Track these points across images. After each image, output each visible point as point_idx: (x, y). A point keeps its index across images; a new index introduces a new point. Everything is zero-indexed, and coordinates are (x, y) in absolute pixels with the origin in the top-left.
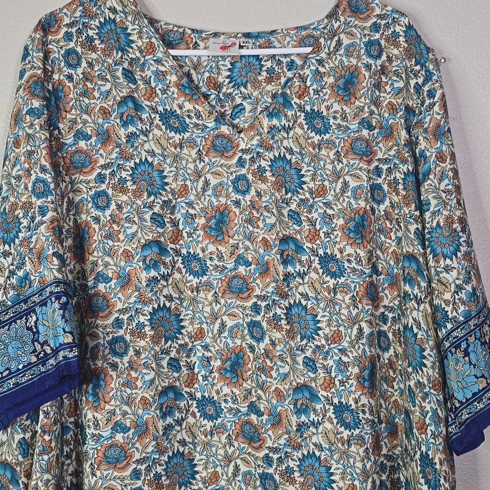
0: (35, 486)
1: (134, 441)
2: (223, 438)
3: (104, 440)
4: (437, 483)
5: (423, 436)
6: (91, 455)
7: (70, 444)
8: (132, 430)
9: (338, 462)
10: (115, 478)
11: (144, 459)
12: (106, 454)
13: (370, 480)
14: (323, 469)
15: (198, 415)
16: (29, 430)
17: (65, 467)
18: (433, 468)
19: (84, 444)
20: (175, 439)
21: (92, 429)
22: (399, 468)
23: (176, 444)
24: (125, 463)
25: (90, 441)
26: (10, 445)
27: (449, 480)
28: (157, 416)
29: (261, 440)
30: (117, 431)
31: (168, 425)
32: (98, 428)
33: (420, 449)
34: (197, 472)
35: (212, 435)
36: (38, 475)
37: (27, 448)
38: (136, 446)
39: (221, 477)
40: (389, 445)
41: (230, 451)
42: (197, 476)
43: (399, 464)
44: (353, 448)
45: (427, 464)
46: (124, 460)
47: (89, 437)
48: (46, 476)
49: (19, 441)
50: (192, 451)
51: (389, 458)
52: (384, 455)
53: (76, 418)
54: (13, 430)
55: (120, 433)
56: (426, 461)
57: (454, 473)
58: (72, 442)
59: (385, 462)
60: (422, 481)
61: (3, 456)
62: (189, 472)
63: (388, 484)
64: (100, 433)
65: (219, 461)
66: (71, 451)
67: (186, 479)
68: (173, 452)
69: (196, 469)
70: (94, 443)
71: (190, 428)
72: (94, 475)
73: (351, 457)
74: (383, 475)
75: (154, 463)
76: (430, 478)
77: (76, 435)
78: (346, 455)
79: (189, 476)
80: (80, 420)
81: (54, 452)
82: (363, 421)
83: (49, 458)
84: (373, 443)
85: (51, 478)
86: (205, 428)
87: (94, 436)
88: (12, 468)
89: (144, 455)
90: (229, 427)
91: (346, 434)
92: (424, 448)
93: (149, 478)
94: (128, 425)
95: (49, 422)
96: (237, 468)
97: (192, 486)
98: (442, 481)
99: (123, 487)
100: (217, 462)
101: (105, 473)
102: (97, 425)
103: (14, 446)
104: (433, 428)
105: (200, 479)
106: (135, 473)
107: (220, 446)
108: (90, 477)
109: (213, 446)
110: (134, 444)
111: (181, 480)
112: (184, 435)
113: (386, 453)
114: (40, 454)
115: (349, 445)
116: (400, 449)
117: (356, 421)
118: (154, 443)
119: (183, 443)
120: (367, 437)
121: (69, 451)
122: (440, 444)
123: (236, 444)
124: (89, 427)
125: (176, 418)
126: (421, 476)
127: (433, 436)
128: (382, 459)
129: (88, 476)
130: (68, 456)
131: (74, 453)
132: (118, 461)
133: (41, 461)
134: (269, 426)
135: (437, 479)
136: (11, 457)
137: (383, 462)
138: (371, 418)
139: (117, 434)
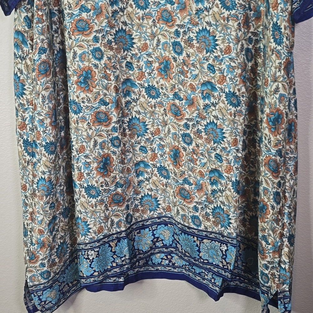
0: (36, 43)
1: (94, 19)
2: (150, 22)
3: (75, 17)
4: (281, 41)
5: (275, 11)
6: (68, 27)
7: (57, 24)
8: (92, 12)
9: (220, 32)
10: (83, 40)
11: (100, 30)
12: (77, 25)
13: (240, 43)
14: (211, 38)
15: (134, 6)
16: (30, 11)
17: (55, 38)
18: (280, 31)
19: (64, 20)
20: (119, 20)
21: (67, 10)
22: (261, 40)
23: (121, 24)
24: (89, 31)
25: (67, 17)
26: (19, 20)
27: (289, 40)
28: (108, 3)
29: (173, 20)
30: (82, 11)
31: (115, 10)
32: (71, 9)
33: (272, 20)
34: (134, 43)
35: (143, 19)
36: (37, 36)
37: (29, 21)
38: (95, 21)
39: (149, 46)
40: (255, 26)
41: (155, 30)
42: (134, 46)
43: (260, 38)
44: (230, 23)
45: (276, 29)
46: (88, 30)
47: (66, 15)
48: (42, 37)
49: (24, 18)
50: (131, 30)
51: (255, 34)
52: (252, 32)
53: (59, 7)
54: (20, 11)
55: (84, 12)
56: (276, 27)
57: (293, 37)
58: (58, 23)
59: (252, 37)
60: (272, 40)
61: (16, 27)
62: (129, 42)
63: (253, 51)
64: (73, 12)
65: (148, 36)
66: (58, 28)
67: (128, 47)
68: (119, 28)
69: (133, 41)
70: (69, 19)
71: (129, 15)
72: (70, 38)
73: (229, 28)
74: (250, 45)
75: (107, 33)
76: (277, 38)
77: (60, 18)
78: (226, 27)
79: (130, 45)
80: (61, 8)
81: (45, 23)
82: (238, 4)
83: (43, 26)
84: (244, 20)
85: (45, 38)
86: (138, 15)
87: (69, 14)
88: (22, 33)
89: (100, 28)
90: (154, 15)
91: (226, 13)
92: (275, 20)
93: (104, 42)
94: (90, 8)
95: (40, 3)
96: (159, 41)
97: (131, 52)
98: (285, 40)
99: (89, 46)
100: (147, 37)
101: (77, 37)
102: (70, 8)
103: (22, 20)
104: (282, 6)
105: (136, 47)
106: (95, 38)
107: (148, 27)
108: (69, 40)
109: (144, 26)
110: (93, 20)
111: (124, 47)
112: (125, 19)
113: (253, 31)
114: (37, 23)
115: (228, 21)
116: (262, 27)
117: (233, 4)
118: (106, 21)
119: (125, 23)
120: (240, 15)
121: (56, 28)
122: (286, 16)
123: (158, 25)
124: (66, 9)
125: (120, 7)
126: (272, 37)
127: (281, 11)
128: (250, 35)
129: (67, 40)
130: (56, 32)
131: (59, 30)
132: (84, 30)
133: (38, 27)
134: (178, 11)
135: (281, 38)
136: (21, 27)
137: (250, 36)
138: (244, 3)
139: (83, 13)
